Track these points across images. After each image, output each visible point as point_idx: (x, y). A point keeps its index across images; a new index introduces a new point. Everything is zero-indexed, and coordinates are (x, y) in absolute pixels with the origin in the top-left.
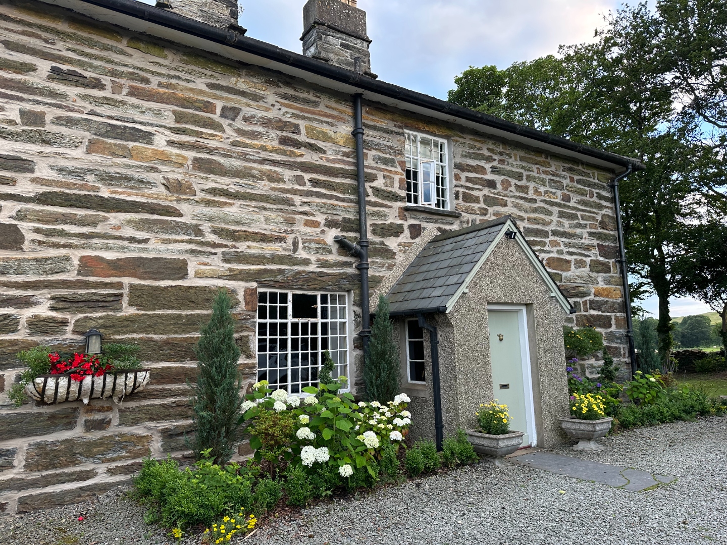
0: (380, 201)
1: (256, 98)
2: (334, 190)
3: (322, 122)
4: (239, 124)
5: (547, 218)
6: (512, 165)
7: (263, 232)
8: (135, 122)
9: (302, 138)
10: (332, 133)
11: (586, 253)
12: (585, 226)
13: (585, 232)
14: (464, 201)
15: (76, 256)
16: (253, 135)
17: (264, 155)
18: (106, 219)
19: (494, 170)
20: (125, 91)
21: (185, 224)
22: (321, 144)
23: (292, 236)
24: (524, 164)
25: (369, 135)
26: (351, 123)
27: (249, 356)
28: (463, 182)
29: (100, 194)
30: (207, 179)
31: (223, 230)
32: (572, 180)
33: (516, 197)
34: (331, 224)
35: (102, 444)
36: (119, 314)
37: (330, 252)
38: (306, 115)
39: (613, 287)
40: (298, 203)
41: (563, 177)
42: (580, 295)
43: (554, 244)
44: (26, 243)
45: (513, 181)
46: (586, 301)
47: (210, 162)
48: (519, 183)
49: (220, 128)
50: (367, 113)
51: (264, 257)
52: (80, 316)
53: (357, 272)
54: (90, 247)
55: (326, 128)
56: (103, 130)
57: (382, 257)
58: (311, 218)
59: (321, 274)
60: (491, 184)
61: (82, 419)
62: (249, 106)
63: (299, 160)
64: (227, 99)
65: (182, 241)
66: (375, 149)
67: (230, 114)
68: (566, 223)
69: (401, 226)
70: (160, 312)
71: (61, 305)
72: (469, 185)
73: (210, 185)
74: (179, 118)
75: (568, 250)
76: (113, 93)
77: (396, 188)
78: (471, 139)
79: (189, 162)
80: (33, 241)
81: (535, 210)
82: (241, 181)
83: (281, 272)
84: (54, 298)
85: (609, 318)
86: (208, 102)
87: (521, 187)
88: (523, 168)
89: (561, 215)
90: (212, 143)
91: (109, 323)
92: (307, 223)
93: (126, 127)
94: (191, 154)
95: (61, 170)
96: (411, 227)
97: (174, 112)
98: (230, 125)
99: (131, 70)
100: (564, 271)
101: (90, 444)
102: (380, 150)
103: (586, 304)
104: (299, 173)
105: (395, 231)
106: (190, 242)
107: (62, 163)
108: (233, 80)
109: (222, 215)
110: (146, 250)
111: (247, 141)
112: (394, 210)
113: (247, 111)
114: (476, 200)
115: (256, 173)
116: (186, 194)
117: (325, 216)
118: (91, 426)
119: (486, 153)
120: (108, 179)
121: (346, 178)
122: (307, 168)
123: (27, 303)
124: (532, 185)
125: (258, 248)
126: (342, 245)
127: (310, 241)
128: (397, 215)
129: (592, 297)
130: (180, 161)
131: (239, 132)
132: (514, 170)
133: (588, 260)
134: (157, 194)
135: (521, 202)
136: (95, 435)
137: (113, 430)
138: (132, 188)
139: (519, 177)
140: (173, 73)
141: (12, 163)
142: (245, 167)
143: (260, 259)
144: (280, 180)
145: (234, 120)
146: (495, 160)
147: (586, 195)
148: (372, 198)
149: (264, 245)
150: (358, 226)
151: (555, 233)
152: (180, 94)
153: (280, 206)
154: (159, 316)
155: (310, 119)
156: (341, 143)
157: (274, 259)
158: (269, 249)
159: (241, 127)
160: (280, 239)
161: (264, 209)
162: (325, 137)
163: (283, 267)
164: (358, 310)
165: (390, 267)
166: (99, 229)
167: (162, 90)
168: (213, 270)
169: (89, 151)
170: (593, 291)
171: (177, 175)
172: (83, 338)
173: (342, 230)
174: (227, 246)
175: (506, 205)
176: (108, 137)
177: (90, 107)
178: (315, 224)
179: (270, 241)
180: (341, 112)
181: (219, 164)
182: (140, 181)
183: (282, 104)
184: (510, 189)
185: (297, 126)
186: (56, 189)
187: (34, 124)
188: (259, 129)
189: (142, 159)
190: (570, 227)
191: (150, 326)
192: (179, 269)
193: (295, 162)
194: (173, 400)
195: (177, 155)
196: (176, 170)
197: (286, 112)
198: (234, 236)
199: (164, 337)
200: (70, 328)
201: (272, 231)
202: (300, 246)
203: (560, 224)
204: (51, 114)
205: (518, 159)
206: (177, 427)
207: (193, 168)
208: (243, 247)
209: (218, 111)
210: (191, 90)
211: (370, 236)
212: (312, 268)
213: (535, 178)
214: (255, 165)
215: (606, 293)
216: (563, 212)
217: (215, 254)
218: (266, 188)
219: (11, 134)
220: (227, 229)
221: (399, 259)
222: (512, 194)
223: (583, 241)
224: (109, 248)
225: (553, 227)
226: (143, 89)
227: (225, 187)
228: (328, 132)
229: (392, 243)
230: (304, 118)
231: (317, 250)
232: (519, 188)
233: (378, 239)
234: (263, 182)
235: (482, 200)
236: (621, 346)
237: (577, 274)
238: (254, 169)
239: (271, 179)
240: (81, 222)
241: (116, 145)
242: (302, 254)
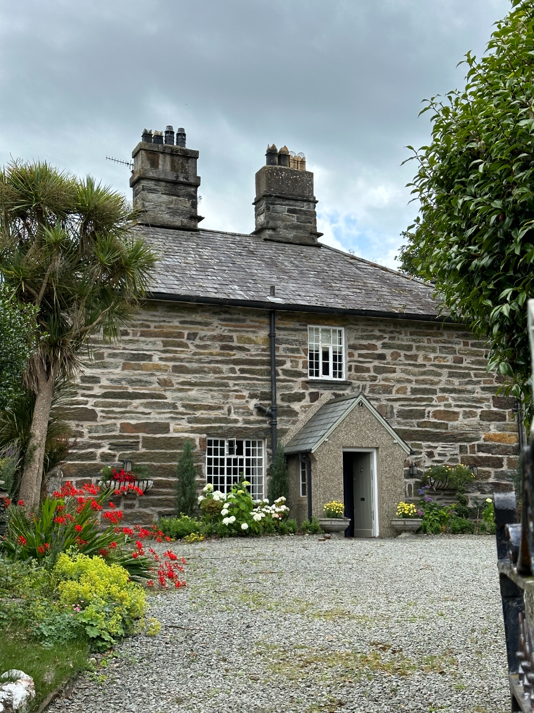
0: (288, 378)
1: (207, 324)
2: (256, 374)
3: (248, 332)
4: (198, 342)
5: (436, 379)
6: (402, 340)
7: (210, 404)
8: (144, 350)
9: (235, 344)
10: (254, 338)
11: (478, 405)
12: (479, 382)
13: (478, 388)
14: (356, 372)
15: (119, 422)
16: (205, 347)
17: (211, 358)
18: (131, 403)
19: (385, 346)
20: (139, 334)
21: (168, 403)
22: (247, 346)
23: (228, 405)
24: (414, 337)
25: (280, 334)
26: (268, 329)
27: (202, 477)
28: (356, 358)
29: (129, 391)
30: (179, 376)
31: (188, 405)
32: (466, 344)
33: (405, 365)
34: (252, 396)
35: (131, 516)
36: (138, 452)
37: (252, 414)
38: (237, 329)
39: (508, 433)
40: (231, 385)
41: (456, 343)
42: (467, 440)
43: (441, 399)
44: (99, 417)
45: (402, 353)
46: (474, 445)
47: (181, 366)
48: (408, 353)
49: (186, 346)
50: (280, 319)
51: (210, 419)
52: (121, 452)
53: (270, 427)
54: (125, 418)
55: (251, 336)
56: (129, 357)
57: (288, 416)
58: (240, 393)
59: (245, 428)
60: (382, 357)
61: (123, 503)
62: (203, 330)
63: (233, 358)
64: (190, 328)
65: (167, 413)
66: (285, 343)
67: (192, 337)
68: (456, 381)
69: (303, 394)
70: (157, 451)
71: (113, 447)
72: (361, 359)
73: (181, 380)
74: (165, 344)
75: (456, 403)
76: (133, 336)
77: (300, 368)
78: (364, 325)
79: (170, 369)
80: (101, 416)
81: (424, 373)
82: (198, 375)
83: (220, 427)
84: (110, 444)
85: (501, 460)
86: (180, 332)
87: (410, 356)
88: (413, 340)
89: (451, 375)
90: (182, 356)
91: (133, 456)
92: (238, 397)
93: (139, 354)
94: (171, 364)
95: (111, 380)
96: (311, 394)
97: (162, 341)
98: (192, 343)
99: (141, 322)
100: (450, 420)
101: (127, 515)
102: (288, 344)
103: (474, 447)
104: (232, 366)
105: (299, 397)
106: (171, 412)
107: (112, 377)
108: (194, 316)
109: (187, 396)
110: (149, 418)
111: (202, 351)
112: (298, 383)
113: (202, 333)
114: (368, 370)
115: (206, 369)
116: (169, 386)
117: (249, 392)
118: (127, 506)
119: (377, 333)
120: (131, 382)
121: (263, 365)
122: (237, 362)
123: (99, 446)
124: (421, 354)
125: (207, 414)
126: (260, 410)
127: (239, 408)
128: (301, 386)
129: (481, 442)
130: (166, 369)
131: (197, 346)
132: (404, 343)
133: (479, 411)
134: (155, 387)
135: (410, 368)
136: (129, 511)
137: (135, 510)
138: (143, 386)
139: (409, 348)
140: (162, 319)
141: (91, 380)
142: (200, 367)
143: (208, 421)
144: (221, 372)
145: (194, 340)
146: (386, 338)
147: (481, 356)
148: (282, 377)
149: (211, 412)
150: (270, 396)
151: (443, 390)
152: (165, 330)
153: (220, 388)
154: (157, 453)
155: (239, 331)
156: (261, 343)
157: (216, 420)
158: (213, 414)
159: (198, 343)
160: (220, 408)
161: (211, 390)
162: (250, 341)
163: (222, 425)
164: (270, 451)
165: (294, 423)
166: (128, 409)
167: (156, 330)
168: (183, 428)
169: (123, 369)
170: (483, 436)
171: (164, 376)
172: (122, 463)
173: (260, 400)
174: (190, 414)
175: (394, 372)
176: (131, 361)
177: (122, 345)
178: (242, 397)
179: (214, 410)
180: (260, 323)
181: (186, 367)
182: (146, 382)
183: (222, 325)
184: (399, 359)
185: (231, 337)
186: (110, 390)
187: (100, 359)
188: (208, 343)
189: (147, 370)
190: (460, 385)
191: (152, 458)
192: (165, 428)
193: (229, 360)
194: (163, 497)
195: (165, 365)
196: (164, 373)
197: (225, 330)
198: (194, 408)
199: (159, 464)
200: (117, 459)
201: (215, 403)
202: (233, 411)
203: (449, 382)
204: (106, 352)
205: (409, 334)
206: (165, 511)
207: (173, 371)
208: (199, 414)
209: (186, 336)
210: (171, 327)
211: (279, 402)
212: (239, 425)
213: (425, 347)
214: (206, 365)
215: (498, 438)
216: (453, 372)
217: (184, 419)
218: (212, 378)
219: (91, 365)
220: (190, 404)
221: (302, 416)
222: (401, 362)
223: (475, 395)
224: (132, 418)
225: (441, 386)
226: (147, 331)
227: (189, 380)
228: (252, 337)
229: (296, 406)
230: (236, 331)
231: (243, 413)
232: (407, 357)
233: (285, 404)
234: (210, 375)
235: (372, 370)
236: (513, 483)
237: (465, 423)
238: (205, 367)
239: (215, 372)
240: (120, 406)
241: (135, 364)
242: (233, 416)
